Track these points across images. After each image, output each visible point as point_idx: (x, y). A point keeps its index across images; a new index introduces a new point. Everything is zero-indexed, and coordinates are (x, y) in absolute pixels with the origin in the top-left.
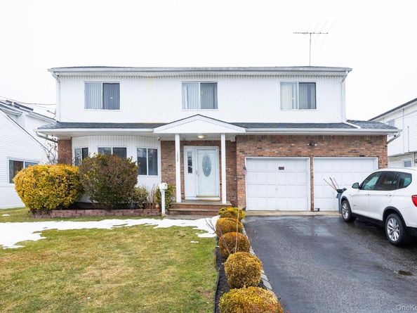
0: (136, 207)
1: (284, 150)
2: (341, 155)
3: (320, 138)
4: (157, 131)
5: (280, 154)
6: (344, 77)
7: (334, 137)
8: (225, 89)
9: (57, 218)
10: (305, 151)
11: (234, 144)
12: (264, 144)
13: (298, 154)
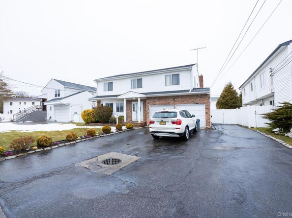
0: (112, 123)
1: (163, 102)
2: (187, 103)
3: (178, 96)
4: (118, 97)
5: (162, 104)
6: (191, 70)
7: (184, 96)
8: (145, 81)
9: (91, 125)
10: (172, 102)
11: (144, 100)
12: (156, 100)
13: (169, 104)
